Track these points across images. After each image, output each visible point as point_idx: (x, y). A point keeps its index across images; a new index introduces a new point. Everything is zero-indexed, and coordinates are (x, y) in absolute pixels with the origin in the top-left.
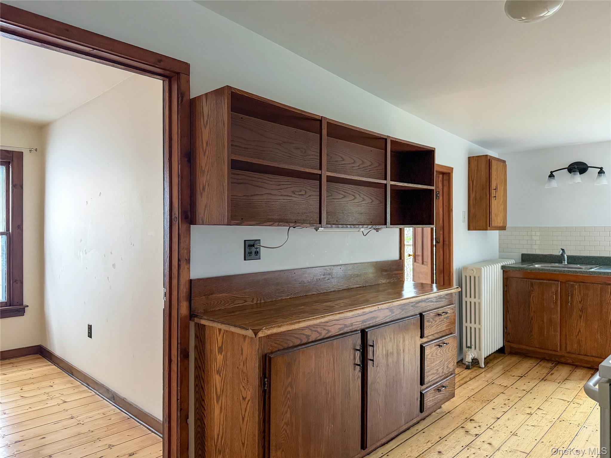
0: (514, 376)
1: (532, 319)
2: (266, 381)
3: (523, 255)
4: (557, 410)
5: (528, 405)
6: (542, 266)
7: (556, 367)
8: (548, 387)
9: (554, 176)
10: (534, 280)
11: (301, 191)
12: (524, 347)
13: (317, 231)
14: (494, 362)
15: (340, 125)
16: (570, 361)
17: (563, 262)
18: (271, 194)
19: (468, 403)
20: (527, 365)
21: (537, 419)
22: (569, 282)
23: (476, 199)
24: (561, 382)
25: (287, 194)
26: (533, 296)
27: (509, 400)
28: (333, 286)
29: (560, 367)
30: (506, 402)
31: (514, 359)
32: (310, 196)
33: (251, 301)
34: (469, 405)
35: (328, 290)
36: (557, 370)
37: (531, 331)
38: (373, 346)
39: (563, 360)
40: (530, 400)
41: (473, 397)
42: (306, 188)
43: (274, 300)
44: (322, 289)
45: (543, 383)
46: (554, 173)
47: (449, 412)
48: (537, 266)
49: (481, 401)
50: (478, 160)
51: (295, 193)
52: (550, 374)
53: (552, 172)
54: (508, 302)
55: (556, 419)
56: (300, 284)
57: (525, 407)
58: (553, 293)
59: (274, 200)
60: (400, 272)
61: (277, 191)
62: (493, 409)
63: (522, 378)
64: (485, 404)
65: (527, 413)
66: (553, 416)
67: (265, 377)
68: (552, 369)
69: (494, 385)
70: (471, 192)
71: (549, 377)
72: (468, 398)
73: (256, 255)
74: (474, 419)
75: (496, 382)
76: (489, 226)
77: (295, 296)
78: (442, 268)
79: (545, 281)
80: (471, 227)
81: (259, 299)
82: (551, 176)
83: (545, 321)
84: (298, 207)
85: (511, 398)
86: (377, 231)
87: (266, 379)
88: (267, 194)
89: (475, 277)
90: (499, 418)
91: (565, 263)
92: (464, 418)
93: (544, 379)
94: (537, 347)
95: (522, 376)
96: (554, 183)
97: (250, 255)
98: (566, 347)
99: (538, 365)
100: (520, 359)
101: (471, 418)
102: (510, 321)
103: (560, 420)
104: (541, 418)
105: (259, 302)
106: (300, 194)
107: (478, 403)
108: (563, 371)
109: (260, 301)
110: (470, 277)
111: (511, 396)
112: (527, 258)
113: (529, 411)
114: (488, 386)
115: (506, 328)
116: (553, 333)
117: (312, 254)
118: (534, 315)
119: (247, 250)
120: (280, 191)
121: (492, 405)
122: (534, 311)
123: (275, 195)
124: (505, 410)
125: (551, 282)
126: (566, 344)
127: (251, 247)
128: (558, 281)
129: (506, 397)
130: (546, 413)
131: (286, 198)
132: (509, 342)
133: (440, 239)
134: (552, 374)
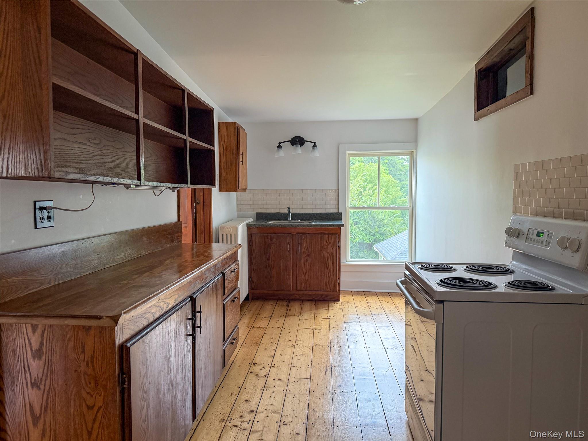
0: (265, 318)
1: (271, 267)
2: (125, 377)
3: (257, 213)
4: (309, 337)
5: (287, 339)
6: (274, 222)
7: (290, 304)
8: (293, 321)
9: (281, 147)
10: (273, 235)
11: (95, 139)
12: (265, 292)
13: (128, 189)
14: (244, 309)
15: (152, 64)
16: (298, 297)
17: (289, 218)
18: (65, 139)
19: (244, 349)
20: (269, 306)
21: (300, 349)
22: (299, 234)
23: (226, 163)
24: (300, 315)
25: (82, 142)
26: (273, 248)
27: (272, 338)
28: (128, 255)
29: (292, 303)
30: (272, 341)
31: (257, 304)
32: (104, 146)
33: (48, 284)
34: (245, 351)
35: (124, 260)
36: (292, 307)
37: (271, 277)
38: (200, 312)
39: (293, 297)
40: (287, 335)
41: (244, 343)
42: (100, 136)
43: (73, 278)
44: (118, 258)
45: (288, 319)
46: (281, 144)
47: (233, 363)
48: (270, 222)
49: (253, 345)
50: (227, 126)
51: (90, 140)
52: (288, 310)
53: (279, 143)
54: (251, 255)
55: (312, 345)
56: (98, 255)
57: (287, 342)
58: (287, 244)
59: (69, 148)
60: (179, 234)
61: (71, 135)
62: (265, 349)
63: (272, 318)
64: (257, 347)
65: (291, 345)
66: (309, 344)
67: (123, 373)
68: (288, 306)
69: (255, 329)
70: (222, 156)
71: (289, 313)
72: (241, 345)
73: (49, 221)
74: (256, 362)
75: (255, 325)
76: (238, 189)
77: (94, 271)
78: (203, 229)
79: (281, 235)
80: (223, 189)
81: (57, 279)
82: (279, 146)
83: (282, 268)
84: (93, 159)
85: (273, 336)
86: (172, 191)
87: (125, 375)
88: (60, 138)
89: (231, 235)
90: (274, 356)
91: (290, 219)
92: (248, 364)
93: (287, 316)
94: (276, 290)
95: (271, 316)
96: (282, 153)
97: (42, 221)
98: (296, 286)
99: (277, 305)
100: (262, 303)
101: (253, 362)
102: (254, 271)
103: (314, 345)
104: (302, 347)
105: (57, 283)
106: (95, 142)
107: (251, 347)
108: (296, 307)
109: (58, 281)
110: (227, 235)
111: (272, 334)
112: (260, 216)
113: (291, 344)
114: (251, 331)
115: (251, 277)
116: (287, 276)
117: (106, 218)
118: (273, 263)
119: (38, 215)
120: (74, 136)
121: (262, 347)
122: (273, 261)
123: (69, 141)
124: (274, 347)
125: (286, 235)
126: (296, 284)
127: (42, 210)
128: (291, 234)
129: (269, 337)
130: (303, 342)
131: (81, 146)
132: (253, 289)
133: (200, 200)
134: (290, 310)
